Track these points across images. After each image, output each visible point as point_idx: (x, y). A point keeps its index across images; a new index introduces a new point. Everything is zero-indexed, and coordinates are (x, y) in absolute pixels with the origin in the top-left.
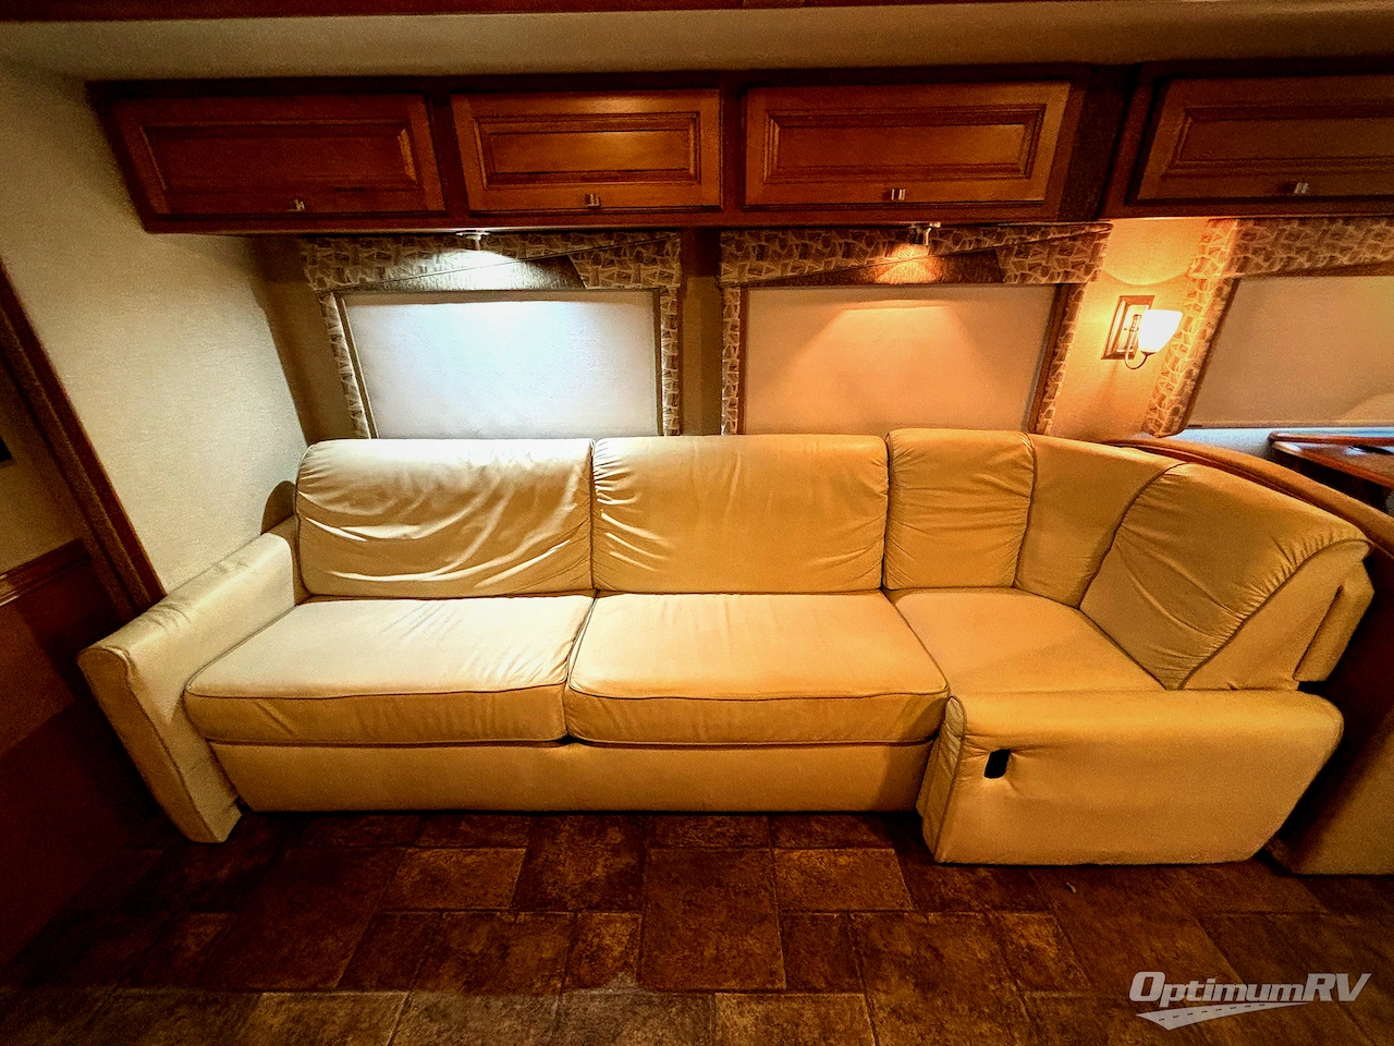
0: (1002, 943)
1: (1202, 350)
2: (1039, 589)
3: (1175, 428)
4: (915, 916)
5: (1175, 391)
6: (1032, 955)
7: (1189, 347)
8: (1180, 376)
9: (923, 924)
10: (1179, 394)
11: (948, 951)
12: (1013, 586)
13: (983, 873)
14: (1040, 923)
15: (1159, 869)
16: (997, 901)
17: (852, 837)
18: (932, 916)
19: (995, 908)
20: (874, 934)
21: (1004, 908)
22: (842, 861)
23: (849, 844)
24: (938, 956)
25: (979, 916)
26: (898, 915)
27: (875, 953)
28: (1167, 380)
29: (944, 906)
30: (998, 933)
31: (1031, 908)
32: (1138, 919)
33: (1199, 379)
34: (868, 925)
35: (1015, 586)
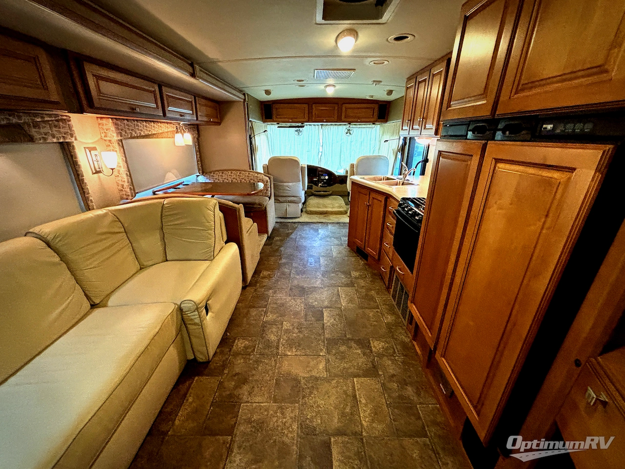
0: (240, 354)
1: (126, 165)
2: (150, 263)
3: (134, 195)
4: (223, 377)
5: (126, 182)
6: (246, 348)
7: (121, 165)
8: (125, 176)
9: (227, 375)
10: (128, 182)
11: (237, 370)
12: (141, 269)
13: (218, 351)
14: (238, 341)
15: (236, 309)
16: (228, 350)
17: (182, 392)
18: (226, 371)
19: (230, 351)
20: (224, 394)
21: (231, 349)
22: (190, 400)
23: (185, 395)
24: (237, 374)
25: (231, 357)
26: (221, 383)
27: (231, 396)
28: (120, 178)
29: (224, 366)
30: (236, 354)
31: (234, 342)
32: (245, 319)
33: (130, 176)
34: (220, 395)
35: (142, 268)
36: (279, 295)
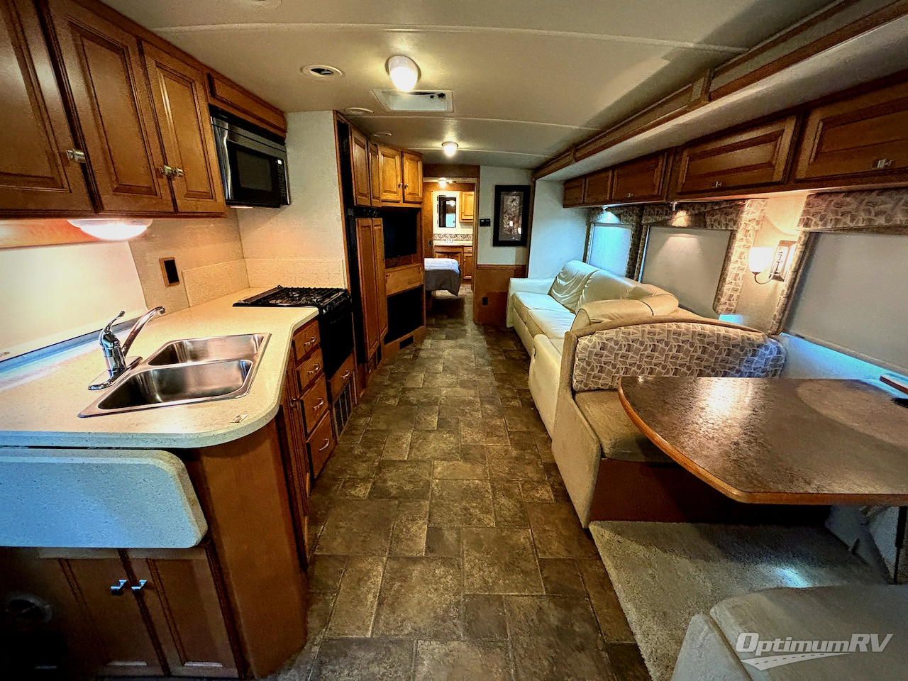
36: (498, 447)
